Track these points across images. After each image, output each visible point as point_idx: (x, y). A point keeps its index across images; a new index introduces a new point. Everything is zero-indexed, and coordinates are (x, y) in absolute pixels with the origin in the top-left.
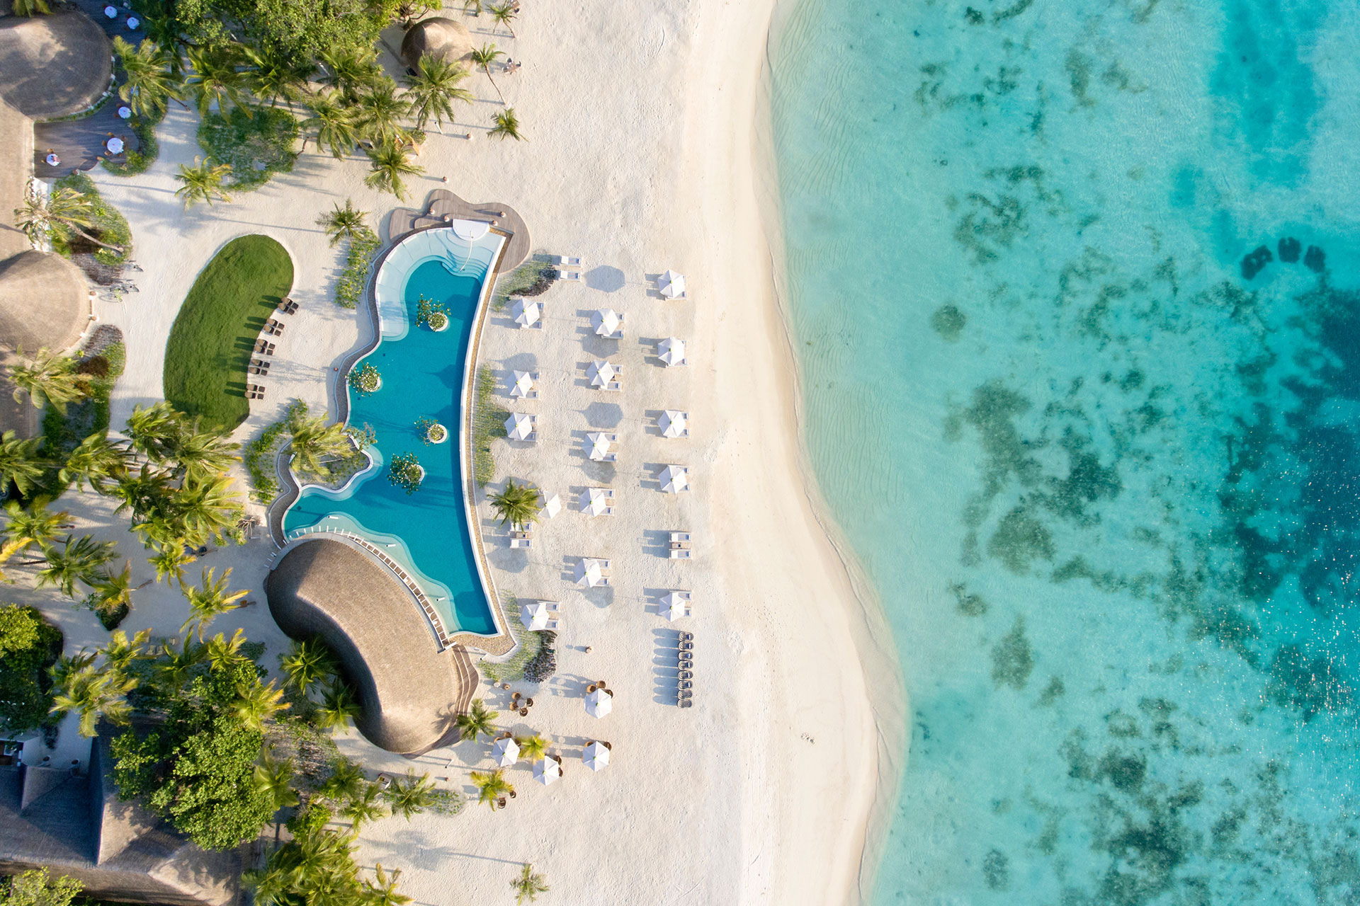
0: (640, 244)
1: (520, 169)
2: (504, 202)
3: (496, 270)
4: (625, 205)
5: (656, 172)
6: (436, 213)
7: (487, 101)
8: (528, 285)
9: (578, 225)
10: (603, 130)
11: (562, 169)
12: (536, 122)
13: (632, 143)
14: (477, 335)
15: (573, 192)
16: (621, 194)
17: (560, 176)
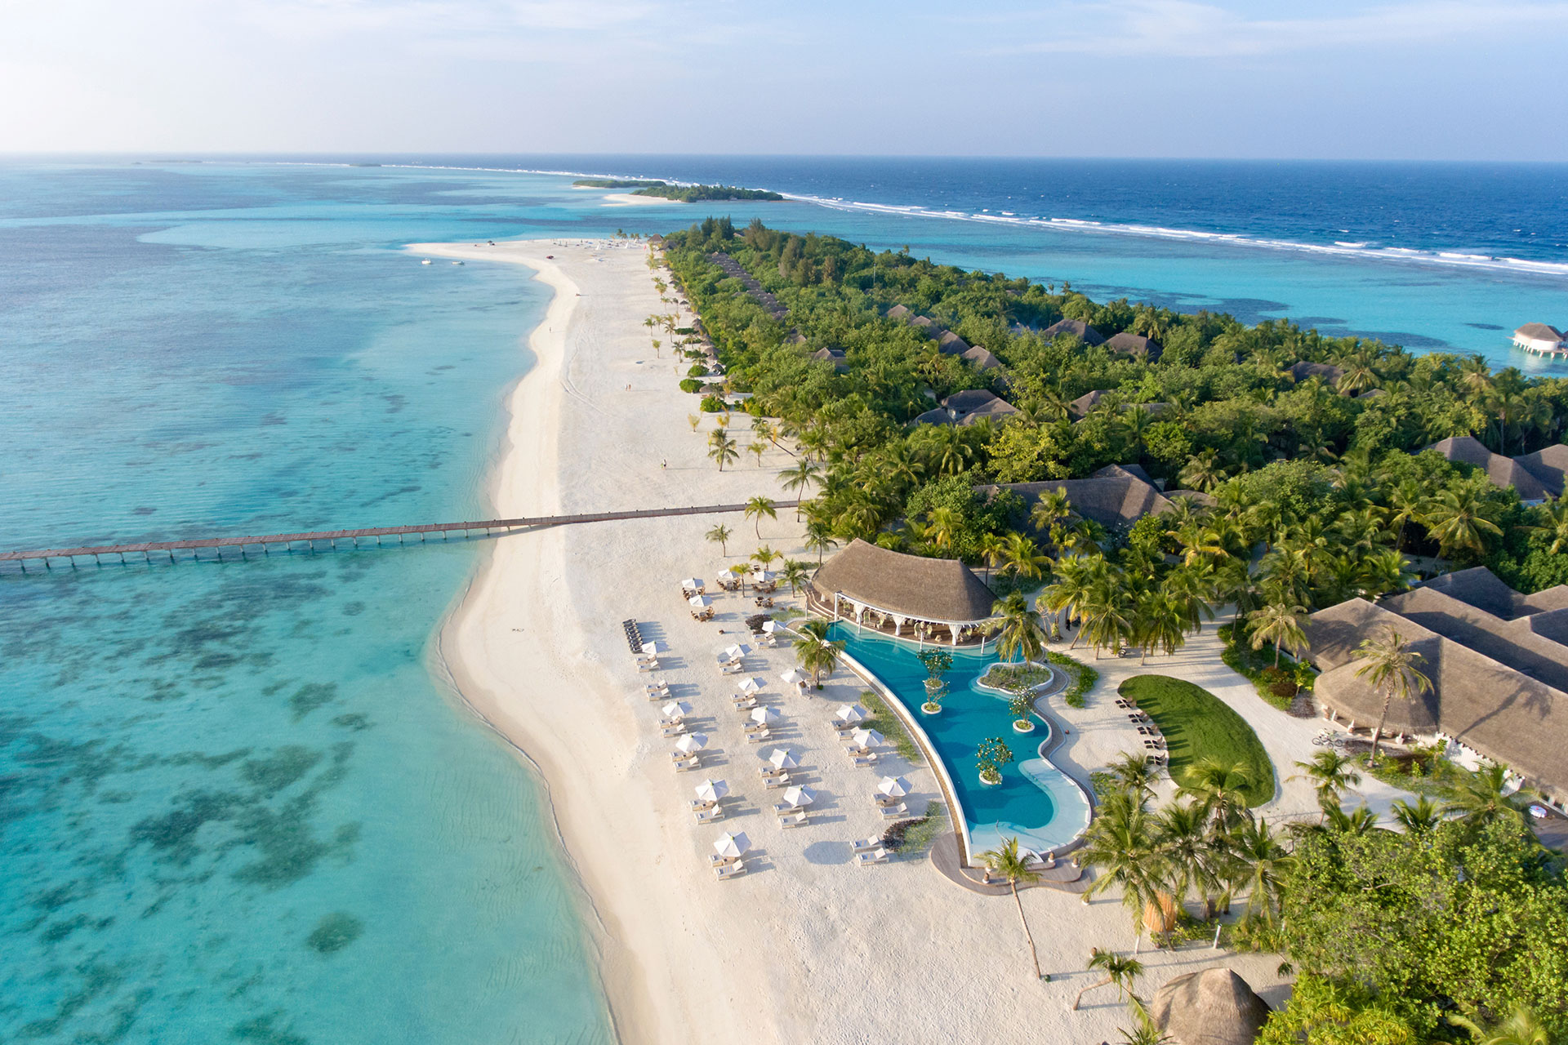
0: (792, 895)
1: (998, 936)
2: (994, 899)
3: (960, 837)
4: (833, 932)
5: (804, 982)
6: (1070, 866)
7: (1104, 1006)
8: (913, 829)
9: (884, 896)
10: (910, 1014)
11: (941, 950)
12: (1015, 998)
13: (856, 1008)
14: (942, 779)
15: (911, 928)
16: (843, 942)
17: (939, 942)
